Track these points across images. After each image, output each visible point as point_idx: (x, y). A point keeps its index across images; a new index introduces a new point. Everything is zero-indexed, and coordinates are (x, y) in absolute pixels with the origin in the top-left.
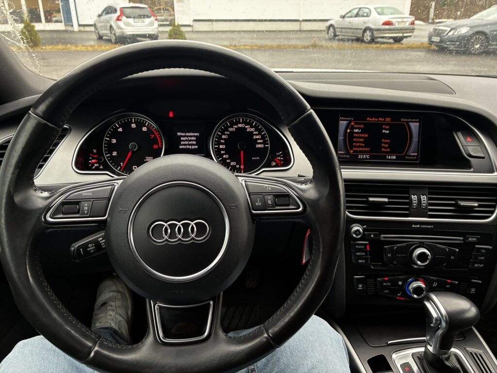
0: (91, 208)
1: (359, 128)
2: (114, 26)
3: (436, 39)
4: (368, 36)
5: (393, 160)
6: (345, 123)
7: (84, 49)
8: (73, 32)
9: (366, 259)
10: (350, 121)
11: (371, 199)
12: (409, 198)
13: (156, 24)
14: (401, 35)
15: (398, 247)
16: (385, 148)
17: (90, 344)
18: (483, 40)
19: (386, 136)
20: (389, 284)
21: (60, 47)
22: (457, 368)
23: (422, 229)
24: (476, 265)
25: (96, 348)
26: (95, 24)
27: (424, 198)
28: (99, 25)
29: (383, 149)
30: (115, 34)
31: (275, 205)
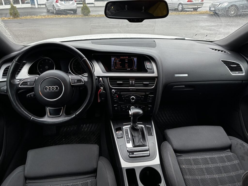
0: (30, 84)
1: (118, 60)
2: (55, 5)
3: (213, 9)
4: (180, 8)
5: (129, 70)
6: (114, 59)
7: (40, 17)
8: (35, 8)
9: (117, 100)
10: (115, 58)
11: (118, 82)
12: (129, 82)
13: (75, 3)
14: (197, 7)
15: (126, 96)
16: (126, 66)
17: (31, 116)
18: (235, 9)
19: (126, 63)
20: (124, 107)
21: (29, 17)
22: (138, 129)
23: (133, 91)
24: (149, 101)
25: (33, 117)
26: (45, 4)
27: (133, 82)
28: (47, 5)
29: (126, 67)
30: (55, 10)
31: (77, 82)
